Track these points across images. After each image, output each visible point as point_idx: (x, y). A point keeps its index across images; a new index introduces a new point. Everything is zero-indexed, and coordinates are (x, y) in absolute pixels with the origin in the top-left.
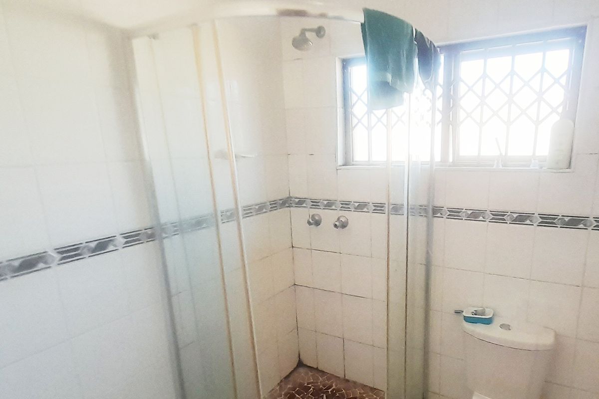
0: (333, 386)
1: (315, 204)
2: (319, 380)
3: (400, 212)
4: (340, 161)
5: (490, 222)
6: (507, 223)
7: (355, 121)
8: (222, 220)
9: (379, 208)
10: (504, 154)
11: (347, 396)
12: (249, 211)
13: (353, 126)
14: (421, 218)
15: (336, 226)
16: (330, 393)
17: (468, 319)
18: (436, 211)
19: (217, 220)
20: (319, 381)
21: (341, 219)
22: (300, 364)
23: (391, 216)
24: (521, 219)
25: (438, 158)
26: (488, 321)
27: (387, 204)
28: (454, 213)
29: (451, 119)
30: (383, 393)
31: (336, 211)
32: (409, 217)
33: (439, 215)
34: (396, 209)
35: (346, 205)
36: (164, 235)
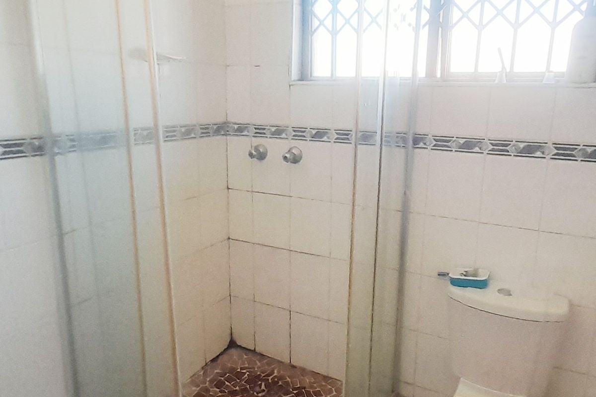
0: (274, 373)
1: (260, 131)
2: (256, 364)
3: (371, 142)
4: (295, 74)
5: (488, 154)
6: (510, 155)
7: (316, 23)
8: (135, 140)
9: (343, 136)
10: (508, 70)
11: (293, 386)
12: (172, 134)
13: (313, 30)
14: (397, 149)
15: (285, 158)
16: (270, 381)
17: (456, 282)
18: (418, 140)
19: (128, 140)
20: (257, 366)
21: (293, 151)
22: (232, 344)
23: (359, 146)
24: (530, 150)
25: (422, 73)
26: (482, 285)
27: (354, 130)
28: (442, 143)
29: (441, 20)
30: (340, 383)
31: (286, 141)
32: (383, 147)
33: (421, 145)
34: (366, 138)
35: (299, 133)
36: (56, 150)
